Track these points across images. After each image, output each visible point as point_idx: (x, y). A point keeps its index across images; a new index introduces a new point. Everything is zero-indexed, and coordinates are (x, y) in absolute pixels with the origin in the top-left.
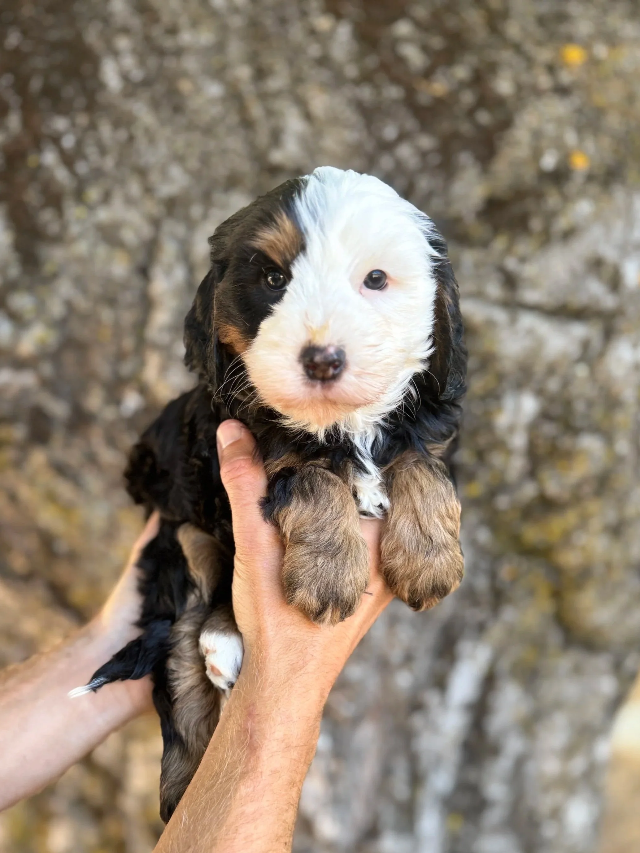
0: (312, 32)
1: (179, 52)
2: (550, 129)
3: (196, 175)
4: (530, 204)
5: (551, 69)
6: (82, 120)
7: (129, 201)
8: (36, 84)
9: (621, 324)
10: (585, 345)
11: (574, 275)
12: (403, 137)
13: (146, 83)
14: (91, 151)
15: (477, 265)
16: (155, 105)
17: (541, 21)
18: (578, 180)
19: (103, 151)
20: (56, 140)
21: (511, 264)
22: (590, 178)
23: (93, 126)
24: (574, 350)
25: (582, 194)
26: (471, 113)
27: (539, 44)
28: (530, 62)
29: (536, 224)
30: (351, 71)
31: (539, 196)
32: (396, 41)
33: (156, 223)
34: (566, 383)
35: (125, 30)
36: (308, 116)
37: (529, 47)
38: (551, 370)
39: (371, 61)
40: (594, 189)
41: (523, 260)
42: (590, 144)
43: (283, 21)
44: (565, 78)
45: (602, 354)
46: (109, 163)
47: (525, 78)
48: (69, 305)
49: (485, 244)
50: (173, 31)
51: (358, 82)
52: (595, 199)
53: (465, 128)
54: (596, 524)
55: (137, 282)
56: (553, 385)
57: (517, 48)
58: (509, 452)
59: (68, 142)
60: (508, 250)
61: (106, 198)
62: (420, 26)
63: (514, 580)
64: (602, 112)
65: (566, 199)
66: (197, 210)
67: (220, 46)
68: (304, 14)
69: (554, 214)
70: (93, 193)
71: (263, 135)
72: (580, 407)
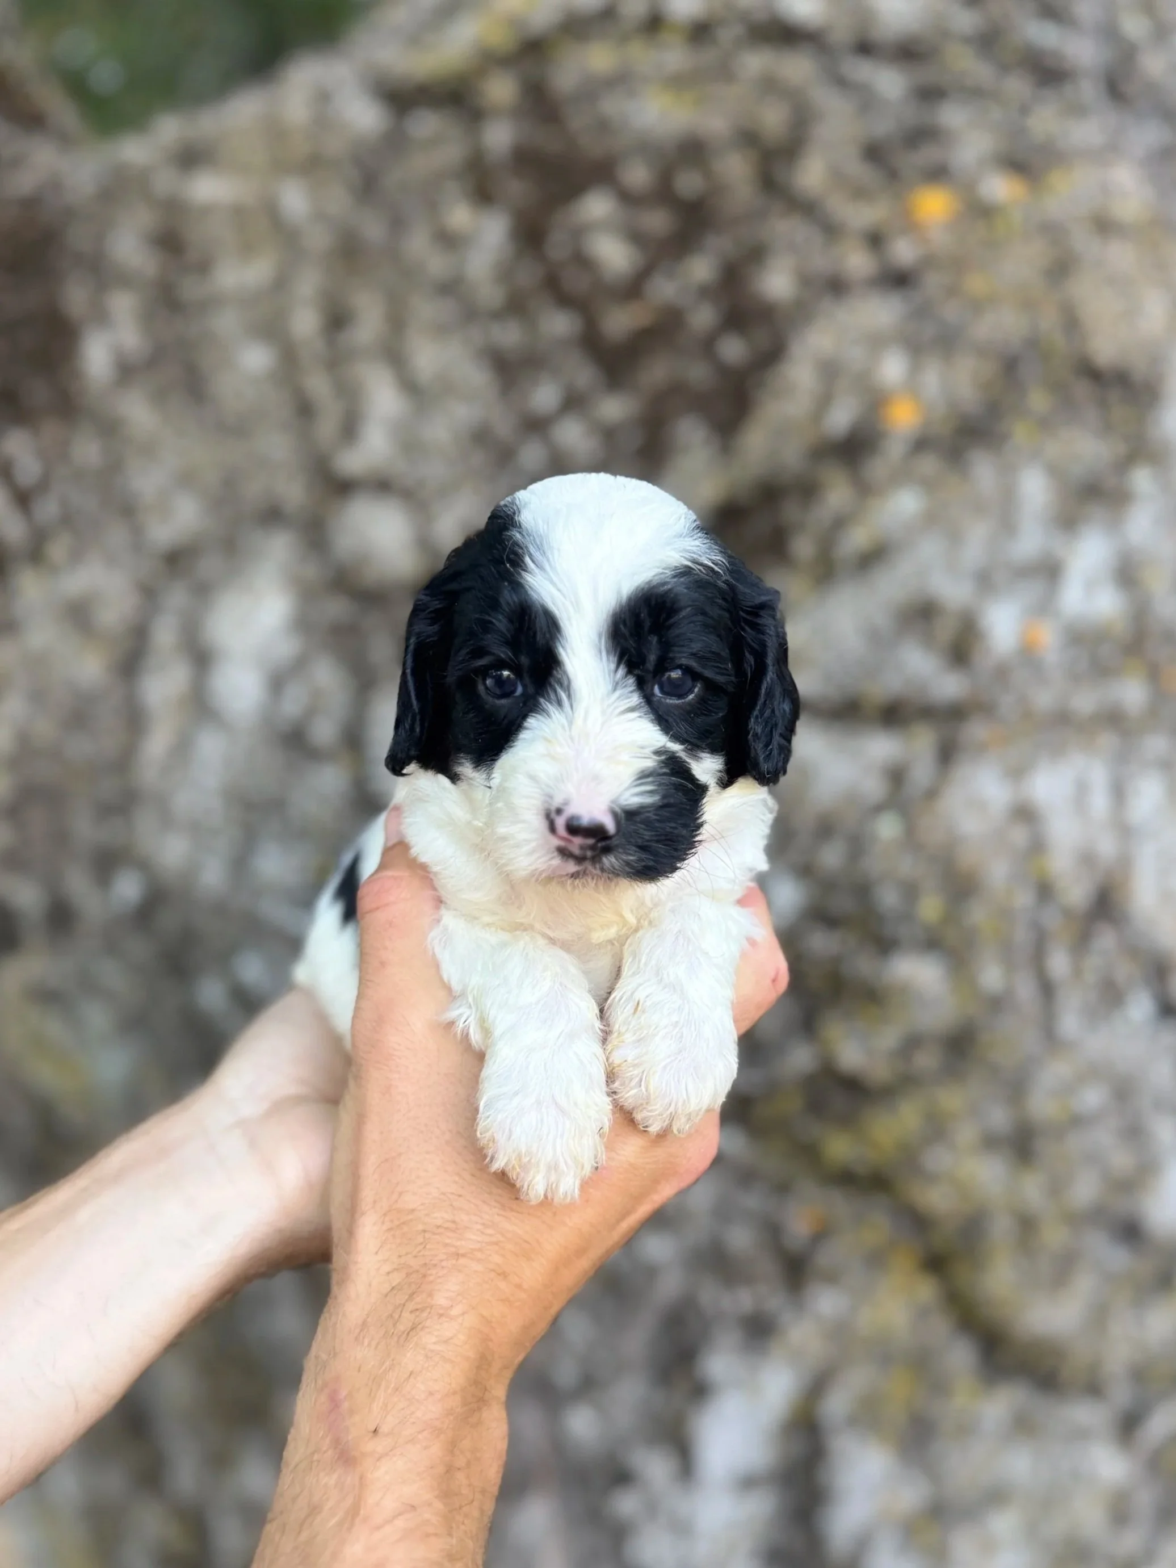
0: (444, 237)
2: (855, 355)
3: (216, 507)
4: (789, 510)
5: (875, 240)
6: (52, 433)
7: (111, 559)
9: (976, 730)
10: (896, 775)
11: (875, 638)
12: (571, 404)
13: (153, 361)
17: (873, 152)
18: (894, 449)
19: (78, 479)
20: (6, 471)
22: (921, 444)
23: (67, 441)
24: (875, 785)
25: (901, 477)
26: (708, 345)
27: (860, 193)
28: (832, 232)
29: (803, 546)
30: (492, 297)
31: (809, 490)
32: (579, 233)
34: (857, 849)
35: (126, 281)
36: (408, 384)
37: (837, 205)
38: (825, 828)
39: (529, 274)
40: (929, 464)
42: (933, 376)
43: (398, 224)
44: (903, 252)
45: (932, 794)
47: (820, 262)
51: (498, 315)
52: (929, 486)
53: (698, 373)
54: (966, 1134)
55: (119, 691)
56: (833, 857)
57: (810, 209)
62: (627, 198)
63: (821, 1235)
64: (977, 306)
65: (865, 490)
66: (208, 566)
67: (281, 284)
68: (432, 206)
69: (840, 523)
70: (58, 550)
71: (327, 427)
72: (888, 898)
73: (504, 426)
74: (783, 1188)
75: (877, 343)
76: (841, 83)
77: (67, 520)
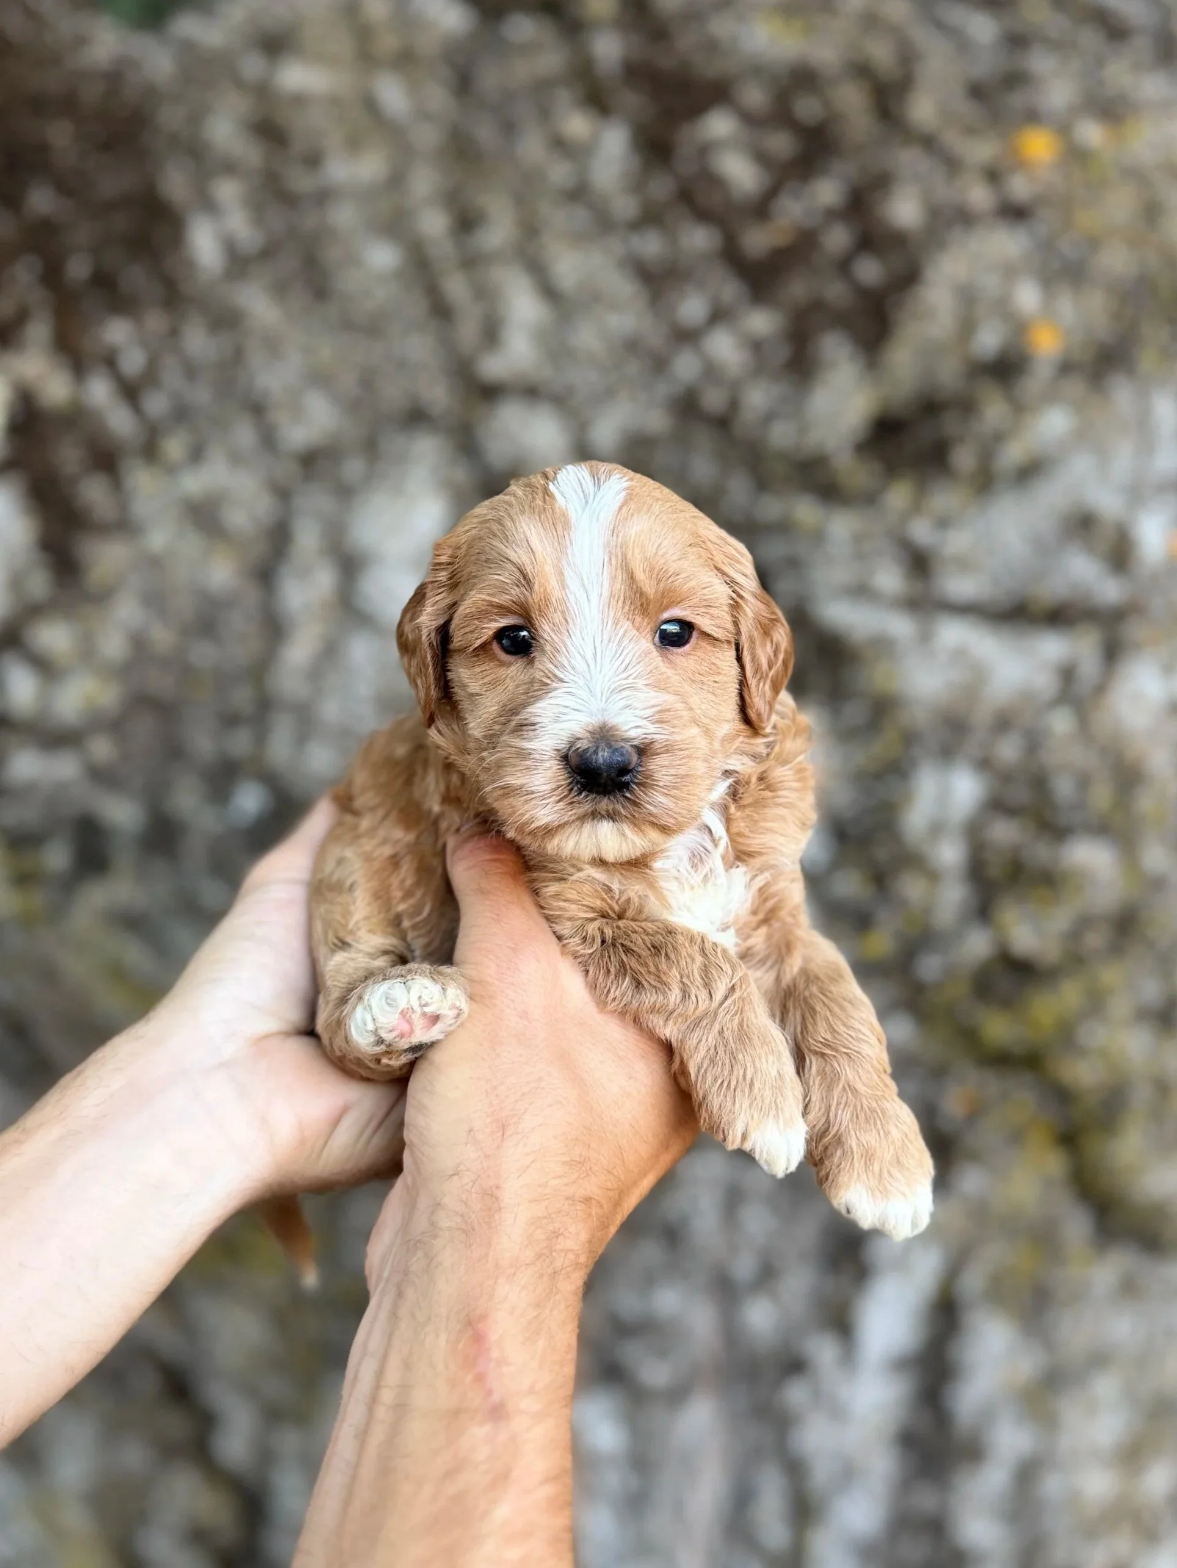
0: (560, 145)
1: (324, 197)
2: (990, 283)
3: (353, 407)
4: (950, 424)
5: (993, 176)
6: (155, 321)
7: (236, 459)
8: (78, 269)
9: (1134, 630)
10: (1067, 674)
11: (1039, 545)
12: (718, 316)
13: (267, 253)
14: (172, 375)
15: (858, 539)
16: (280, 290)
17: (977, 92)
18: (1042, 371)
19: (191, 372)
20: (110, 361)
21: (921, 531)
22: (1066, 368)
23: (174, 333)
24: (1045, 683)
25: (1050, 397)
26: (844, 266)
27: (971, 132)
28: (952, 165)
29: (964, 458)
30: (625, 206)
31: (967, 406)
32: (705, 150)
33: (283, 494)
34: (1034, 743)
35: (229, 168)
36: (549, 292)
37: (953, 140)
38: (1003, 723)
39: (661, 187)
40: (1076, 387)
41: (943, 523)
42: (1067, 306)
43: (508, 127)
44: (1020, 188)
45: (1101, 689)
46: (201, 395)
47: (944, 194)
48: (139, 643)
49: (869, 499)
50: (313, 160)
51: (637, 225)
52: (1077, 405)
53: (836, 292)
54: (1121, 1007)
55: (252, 595)
56: (1009, 751)
57: (928, 142)
58: (933, 876)
59: (133, 362)
60: (916, 507)
61: (197, 455)
62: (750, 120)
63: (975, 1114)
64: (1094, 243)
65: (1019, 409)
66: (353, 468)
67: (396, 180)
68: (545, 113)
69: (999, 438)
70: (174, 447)
71: (468, 332)
72: (1064, 788)
73: (655, 336)
74: (939, 1073)
75: (1010, 272)
76: (940, 26)
77: (182, 414)
